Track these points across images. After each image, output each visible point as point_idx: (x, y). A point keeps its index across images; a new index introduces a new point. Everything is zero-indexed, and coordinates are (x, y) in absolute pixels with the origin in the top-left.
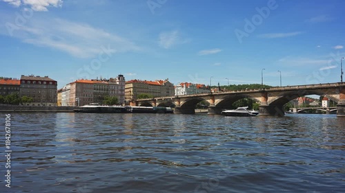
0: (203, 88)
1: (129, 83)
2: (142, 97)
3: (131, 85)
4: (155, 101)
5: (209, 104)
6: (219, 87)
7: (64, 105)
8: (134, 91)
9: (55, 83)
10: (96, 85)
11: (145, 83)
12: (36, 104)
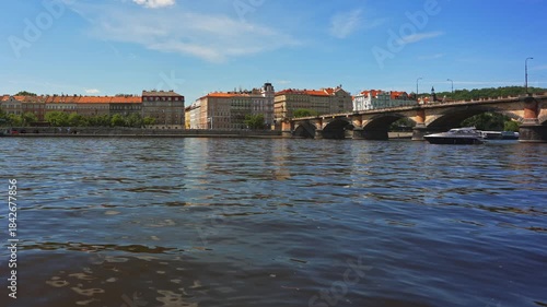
0: (404, 96)
1: (280, 94)
2: (299, 114)
3: (284, 98)
4: (320, 121)
5: (414, 123)
6: (434, 95)
7: (194, 127)
8: (287, 107)
9: (181, 99)
10: (234, 98)
11: (304, 93)
12: (160, 127)
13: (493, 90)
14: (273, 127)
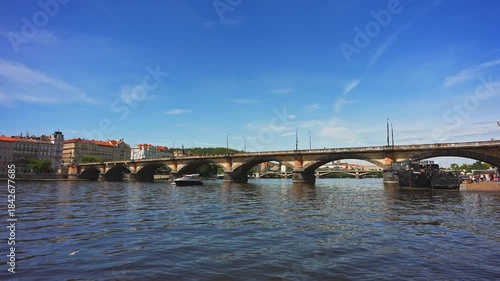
0: (166, 150)
1: (70, 142)
2: (86, 160)
4: (104, 166)
5: (170, 170)
6: (183, 150)
10: (17, 143)
11: (92, 143)
14: (60, 171)
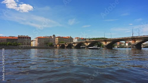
0: (84, 39)
1: (57, 38)
2: (61, 43)
3: (58, 39)
4: (66, 44)
5: (85, 45)
6: (89, 39)
7: (33, 46)
8: (58, 41)
9: (30, 38)
10: (45, 38)
11: (63, 37)
12: (23, 46)
13: (99, 38)
14: (55, 46)
